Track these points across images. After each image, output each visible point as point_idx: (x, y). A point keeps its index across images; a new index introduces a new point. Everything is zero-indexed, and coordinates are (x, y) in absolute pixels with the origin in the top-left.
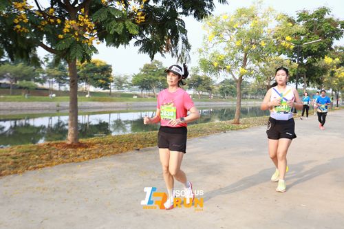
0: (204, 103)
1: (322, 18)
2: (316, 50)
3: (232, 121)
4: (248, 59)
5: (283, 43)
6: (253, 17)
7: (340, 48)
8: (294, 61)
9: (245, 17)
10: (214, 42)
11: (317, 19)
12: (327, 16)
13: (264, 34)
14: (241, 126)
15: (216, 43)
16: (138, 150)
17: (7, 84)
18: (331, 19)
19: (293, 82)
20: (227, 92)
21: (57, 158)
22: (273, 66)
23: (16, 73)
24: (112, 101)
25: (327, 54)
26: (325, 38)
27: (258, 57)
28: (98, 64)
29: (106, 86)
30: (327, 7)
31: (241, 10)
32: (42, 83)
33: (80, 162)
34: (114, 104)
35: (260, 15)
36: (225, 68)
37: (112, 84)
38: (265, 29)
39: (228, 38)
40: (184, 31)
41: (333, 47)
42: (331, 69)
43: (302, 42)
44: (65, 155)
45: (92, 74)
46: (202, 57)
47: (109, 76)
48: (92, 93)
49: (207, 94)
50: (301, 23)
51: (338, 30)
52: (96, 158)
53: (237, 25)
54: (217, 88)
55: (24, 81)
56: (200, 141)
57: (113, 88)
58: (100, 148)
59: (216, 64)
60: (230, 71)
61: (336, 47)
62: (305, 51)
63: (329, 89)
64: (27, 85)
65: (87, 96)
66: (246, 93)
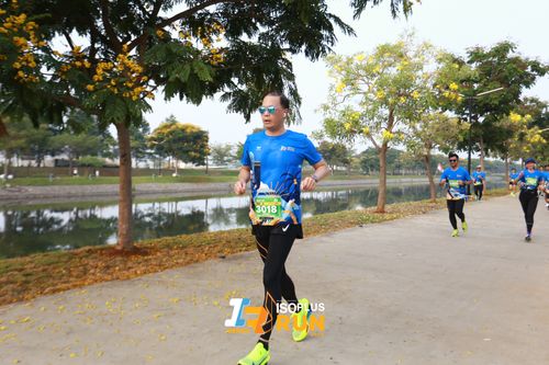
0: (339, 182)
1: (504, 57)
2: (496, 102)
3: (374, 208)
4: (395, 118)
5: (446, 94)
6: (401, 56)
7: (532, 101)
8: (465, 119)
9: (390, 57)
10: (344, 94)
11: (496, 59)
12: (510, 55)
13: (418, 81)
14: (387, 216)
15: (348, 95)
16: (224, 257)
17: (66, 161)
18: (517, 58)
19: (465, 150)
20: (372, 166)
21: (93, 274)
22: (433, 127)
23: (77, 144)
24: (209, 181)
25: (512, 108)
26: (509, 85)
27: (410, 115)
28: (188, 131)
29: (200, 160)
30: (511, 41)
31: (383, 47)
32: (112, 158)
33: (128, 278)
34: (212, 185)
35: (410, 54)
36: (362, 132)
37: (209, 157)
38: (420, 73)
39: (365, 88)
40: (291, 77)
41: (521, 98)
42: (520, 131)
43: (475, 92)
44: (108, 267)
45: (180, 145)
46: (328, 116)
47: (203, 146)
48: (181, 171)
49: (344, 169)
50: (474, 65)
51: (528, 74)
52: (156, 271)
53: (378, 69)
54: (357, 160)
55: (89, 157)
56: (322, 242)
57: (211, 163)
58: (165, 256)
59: (347, 126)
60: (369, 135)
61: (526, 99)
62: (481, 105)
63: (517, 159)
64: (91, 162)
65: (174, 175)
66: (399, 167)
